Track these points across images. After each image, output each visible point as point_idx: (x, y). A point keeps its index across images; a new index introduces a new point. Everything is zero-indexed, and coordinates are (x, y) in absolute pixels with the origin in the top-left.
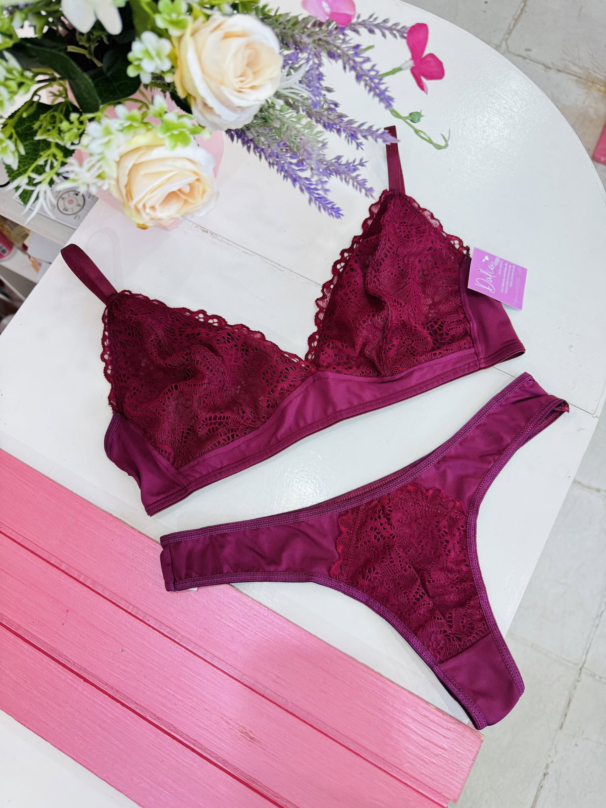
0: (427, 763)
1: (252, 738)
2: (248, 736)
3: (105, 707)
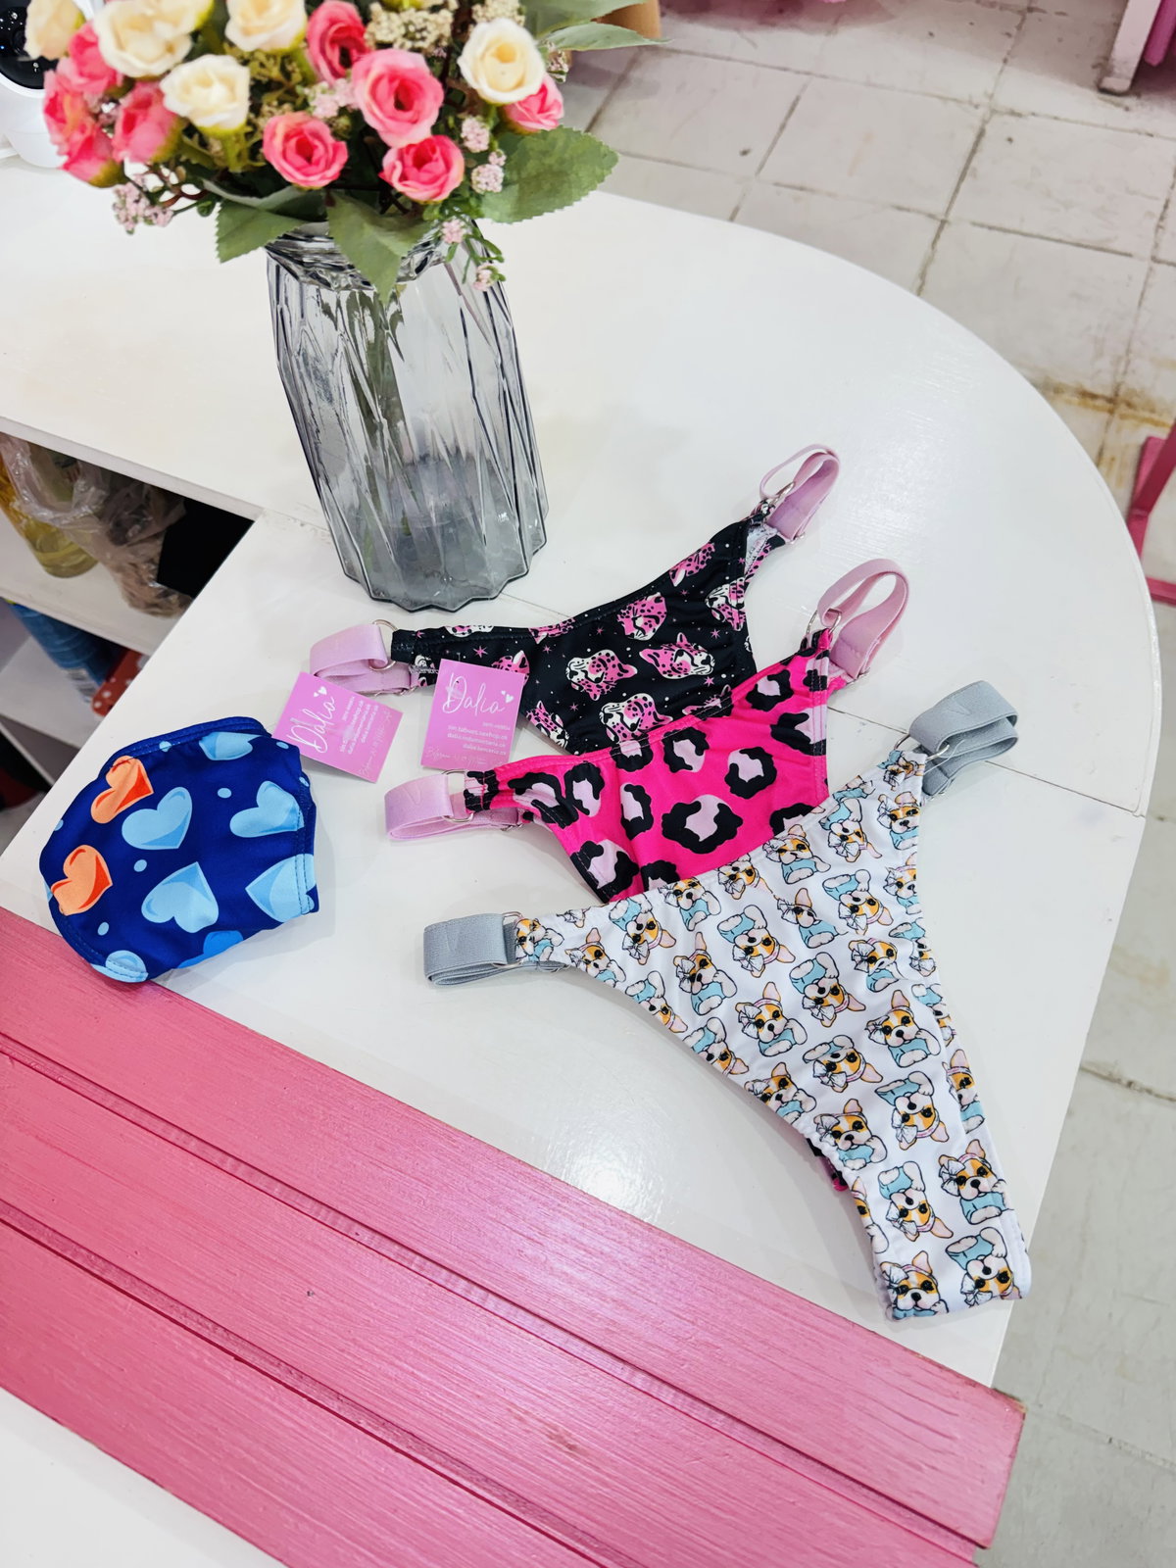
0: (920, 1469)
1: (571, 1447)
2: (560, 1442)
3: (278, 1407)
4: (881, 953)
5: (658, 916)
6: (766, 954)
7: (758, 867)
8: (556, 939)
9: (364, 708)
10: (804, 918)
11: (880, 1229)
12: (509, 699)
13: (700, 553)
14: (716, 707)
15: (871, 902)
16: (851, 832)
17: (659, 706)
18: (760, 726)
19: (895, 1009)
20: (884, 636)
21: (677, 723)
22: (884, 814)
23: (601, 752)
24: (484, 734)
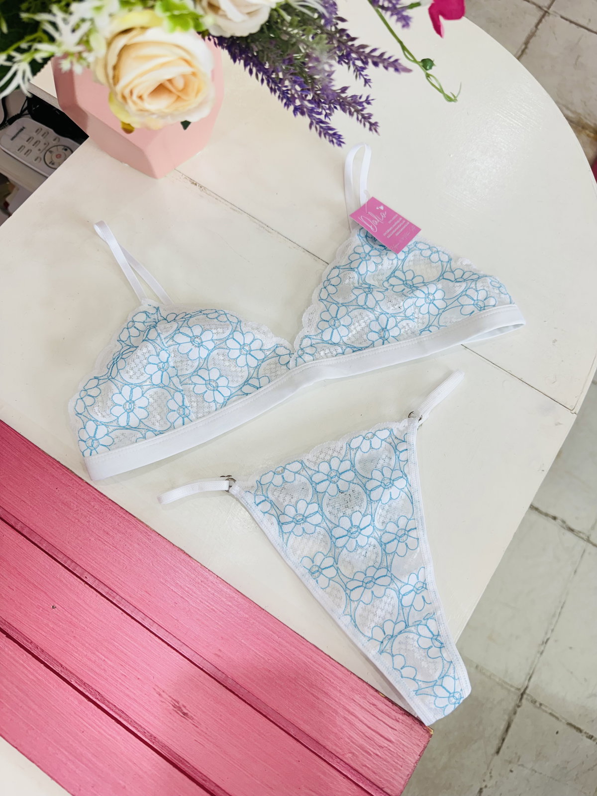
0: (370, 755)
1: (185, 714)
2: (180, 711)
3: (26, 666)
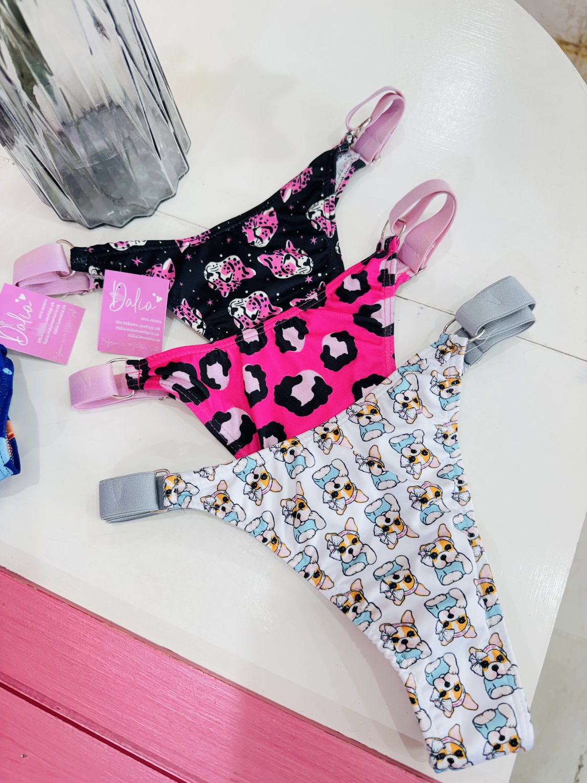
4: (430, 495)
5: (269, 468)
6: (347, 497)
7: (343, 428)
8: (194, 491)
9: (54, 308)
10: (375, 469)
11: (426, 712)
12: (159, 299)
13: (302, 176)
14: (314, 300)
15: (424, 453)
16: (410, 399)
17: (273, 300)
18: (344, 314)
19: (440, 538)
20: (437, 241)
21: (285, 313)
22: (435, 385)
23: (228, 339)
24: (142, 326)
